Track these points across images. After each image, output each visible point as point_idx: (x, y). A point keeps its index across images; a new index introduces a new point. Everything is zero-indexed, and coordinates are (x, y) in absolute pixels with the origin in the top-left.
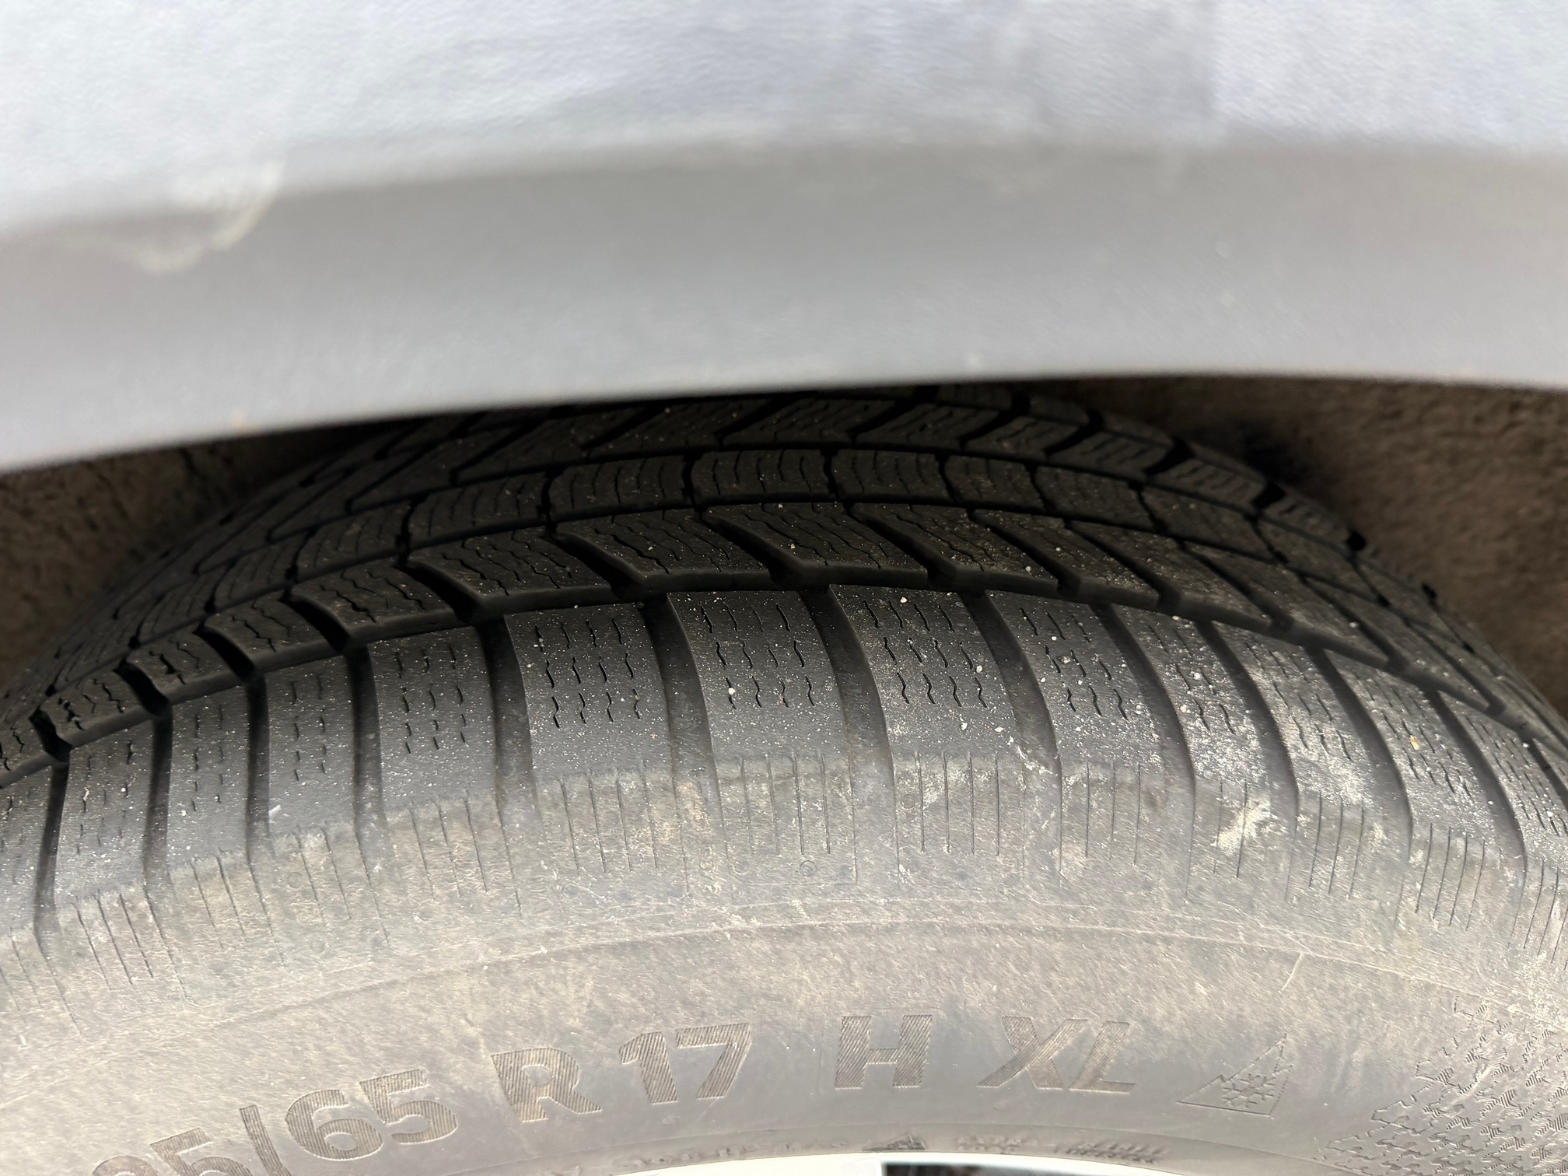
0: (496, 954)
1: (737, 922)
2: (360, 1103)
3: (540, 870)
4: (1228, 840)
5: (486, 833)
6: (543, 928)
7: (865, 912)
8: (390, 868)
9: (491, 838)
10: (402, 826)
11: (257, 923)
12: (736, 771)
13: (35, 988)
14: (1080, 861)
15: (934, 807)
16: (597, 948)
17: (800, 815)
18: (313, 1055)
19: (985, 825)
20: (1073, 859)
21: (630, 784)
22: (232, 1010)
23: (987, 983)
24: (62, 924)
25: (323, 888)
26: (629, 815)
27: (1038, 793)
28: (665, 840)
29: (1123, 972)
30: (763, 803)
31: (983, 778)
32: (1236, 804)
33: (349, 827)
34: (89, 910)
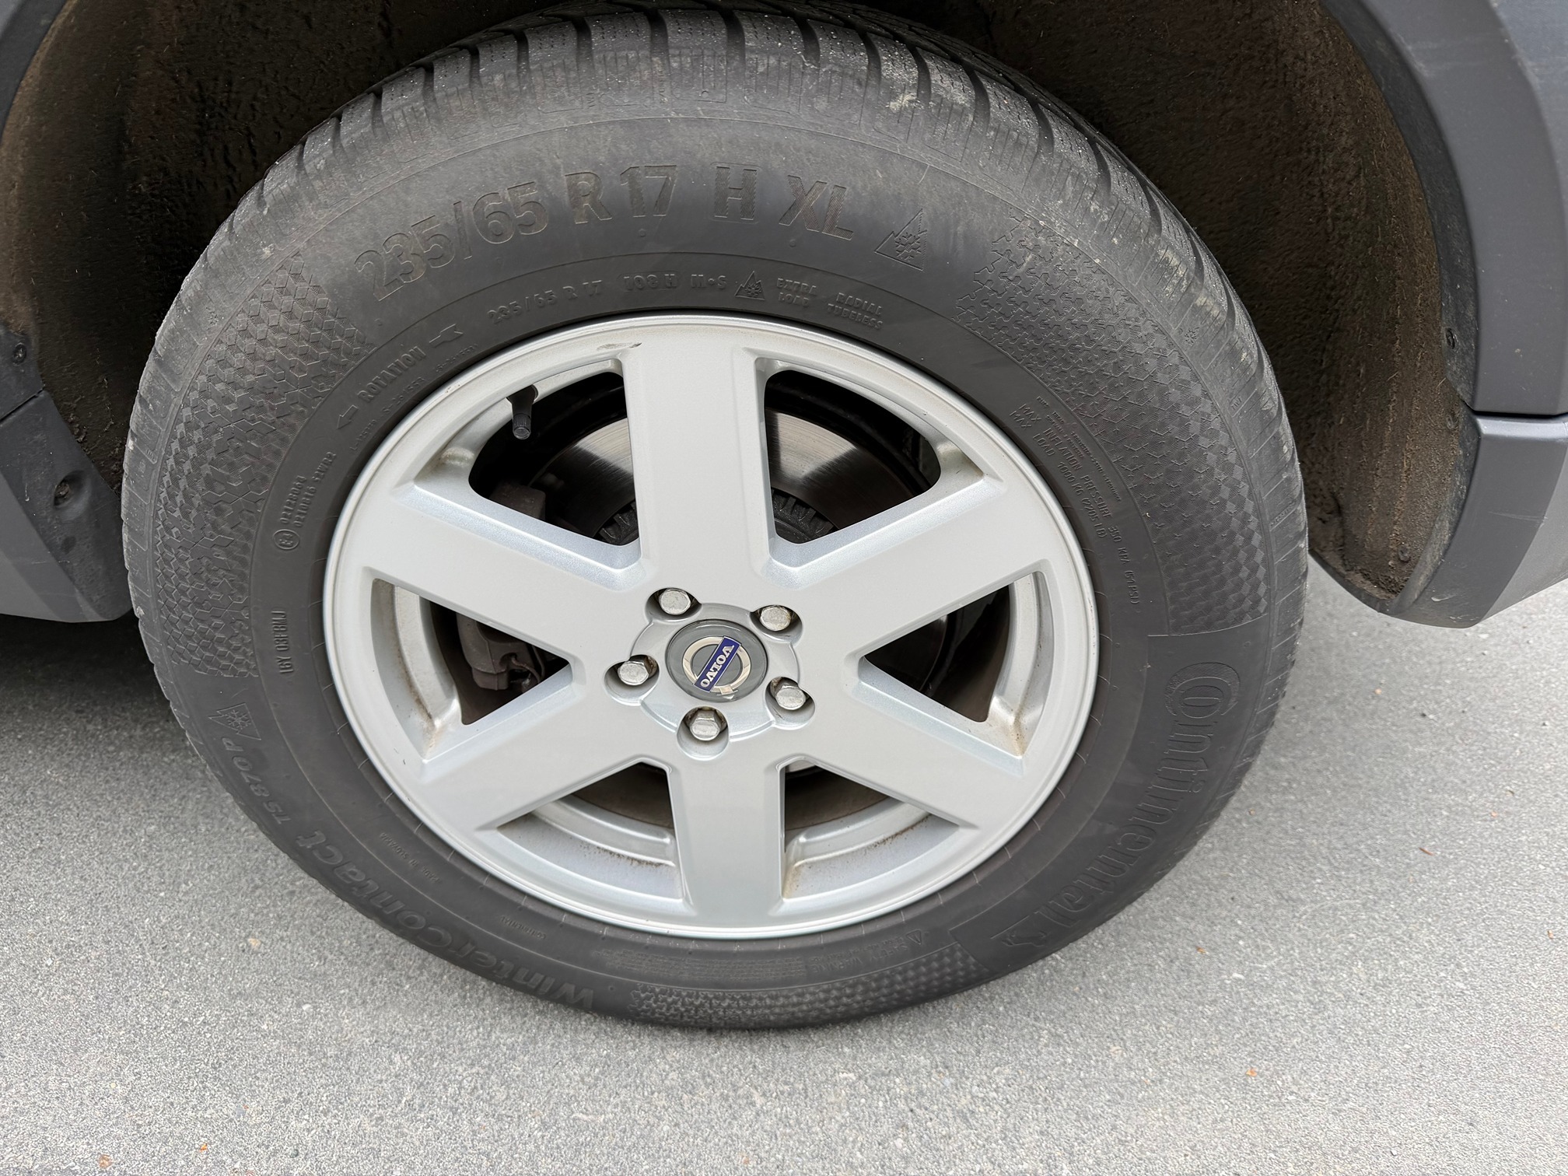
0: (571, 124)
1: (673, 114)
2: (507, 201)
3: (592, 89)
4: (894, 105)
5: (572, 72)
6: (592, 113)
7: (728, 115)
8: (529, 88)
9: (573, 75)
10: (536, 70)
11: (471, 113)
12: (677, 52)
13: (370, 151)
14: (825, 104)
15: (762, 74)
16: (613, 122)
17: (703, 72)
18: (489, 174)
19: (783, 83)
20: (822, 104)
21: (632, 55)
22: (456, 152)
23: (781, 156)
24: (385, 121)
25: (501, 96)
26: (631, 68)
27: (810, 74)
28: (645, 78)
29: (842, 159)
30: (688, 65)
31: (785, 64)
32: (899, 90)
33: (514, 71)
34: (397, 114)
